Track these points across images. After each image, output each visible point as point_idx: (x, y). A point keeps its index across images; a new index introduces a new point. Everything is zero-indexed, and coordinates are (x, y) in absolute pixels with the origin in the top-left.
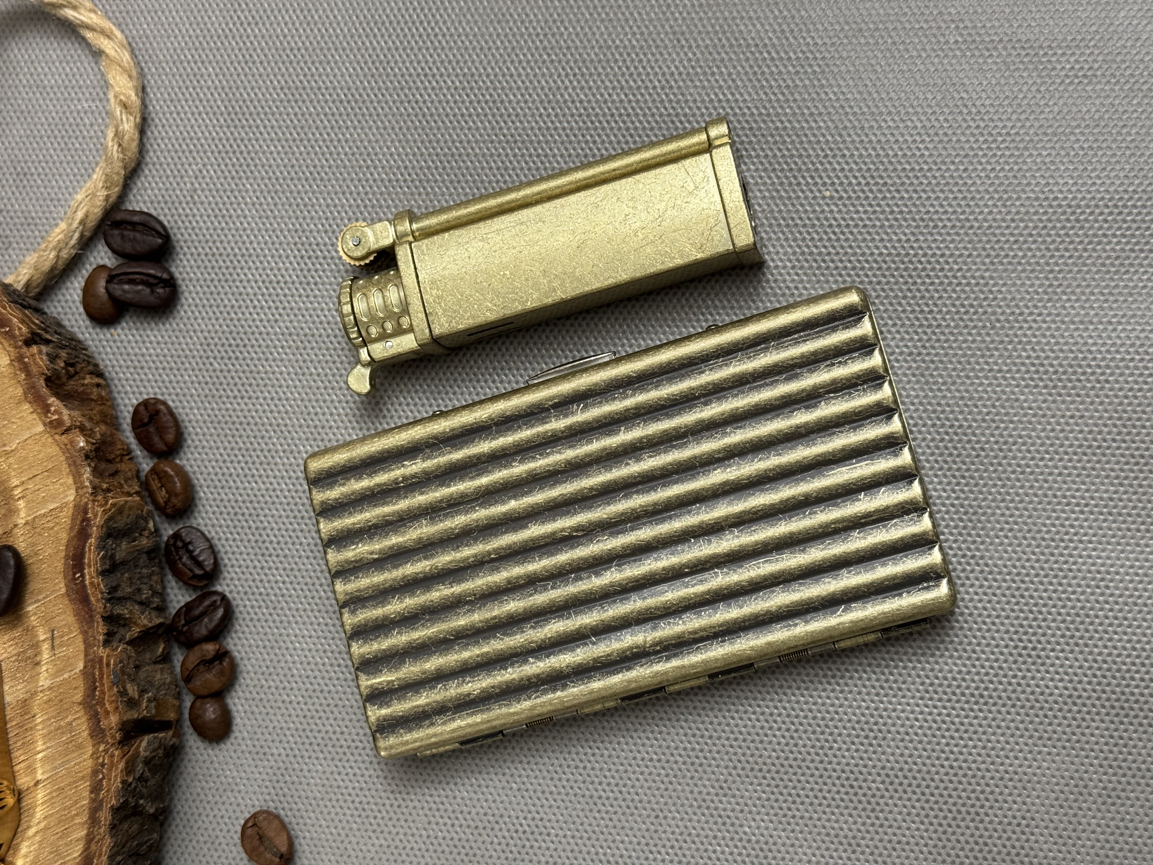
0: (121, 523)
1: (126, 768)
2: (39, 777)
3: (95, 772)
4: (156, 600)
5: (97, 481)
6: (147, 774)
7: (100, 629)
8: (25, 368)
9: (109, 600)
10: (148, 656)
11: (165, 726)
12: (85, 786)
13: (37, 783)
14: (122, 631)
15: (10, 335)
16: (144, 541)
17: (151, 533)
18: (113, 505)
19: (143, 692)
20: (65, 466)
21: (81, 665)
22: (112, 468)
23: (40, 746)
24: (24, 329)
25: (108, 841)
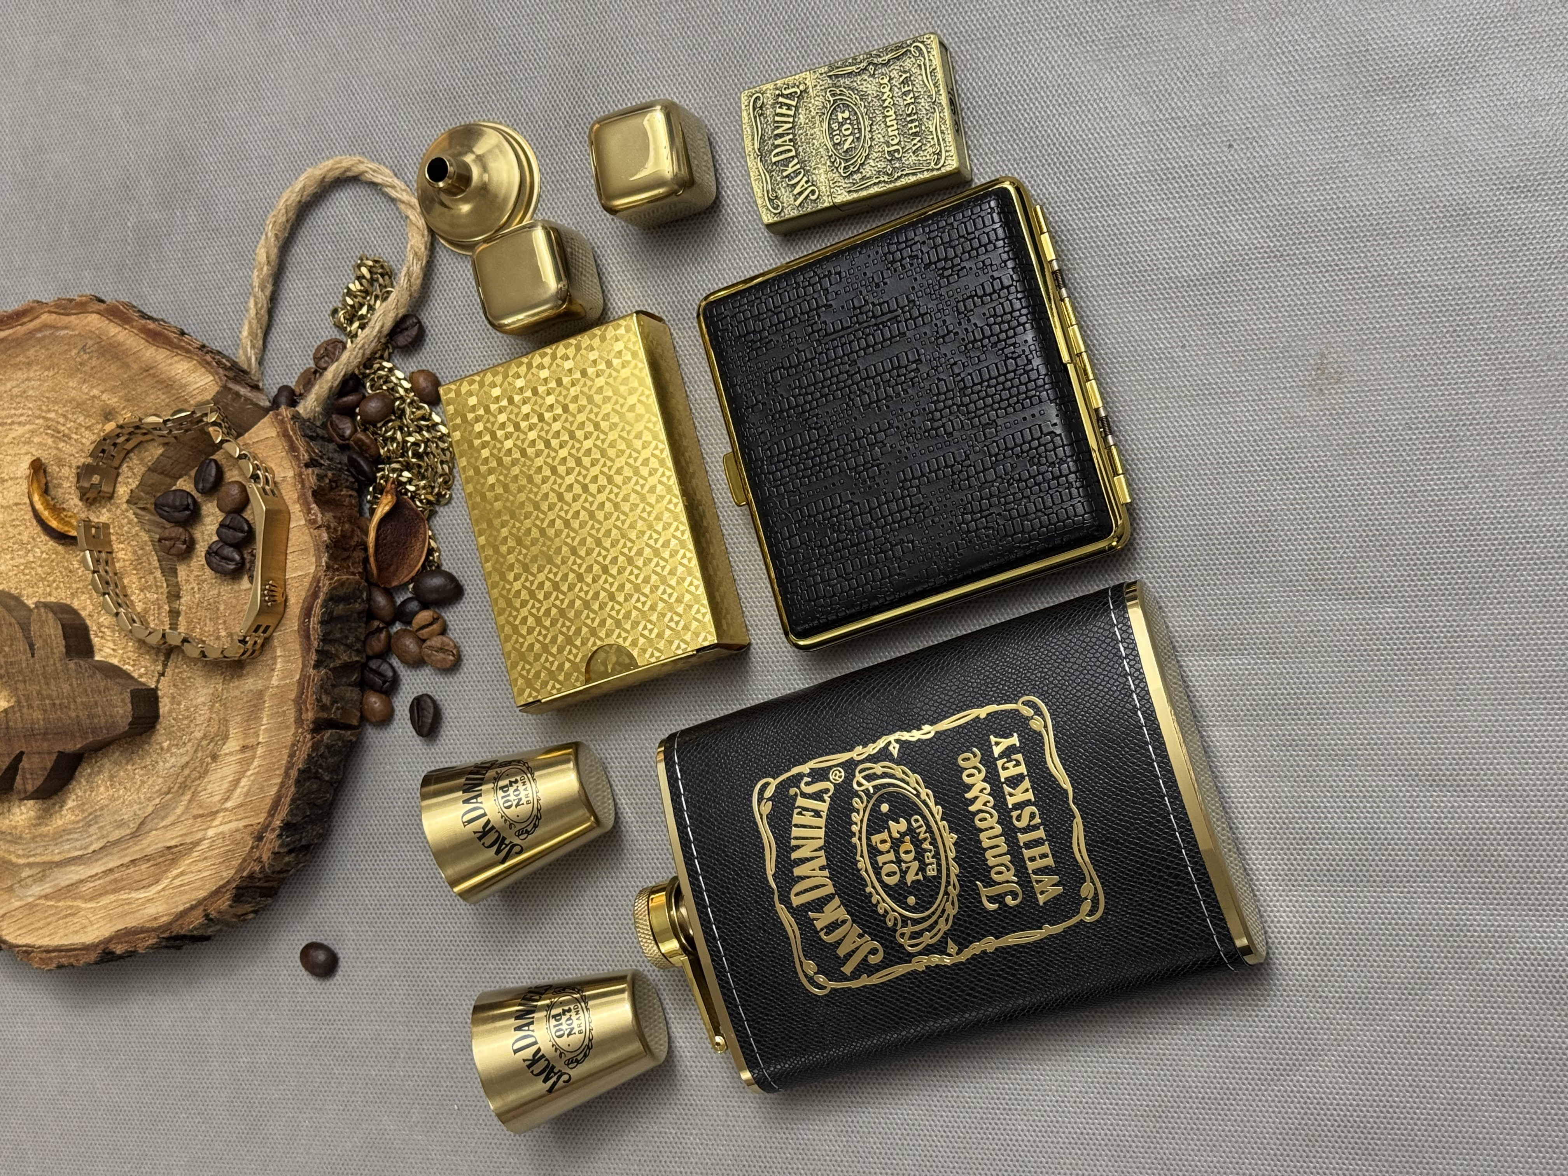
0: (342, 592)
1: (312, 747)
2: (261, 740)
3: (293, 745)
4: (358, 646)
5: (331, 563)
6: (326, 753)
7: (314, 657)
8: (302, 482)
9: (322, 640)
10: (344, 680)
11: (348, 727)
12: (286, 752)
13: (259, 743)
14: (328, 661)
15: (297, 458)
16: (357, 606)
17: (363, 601)
18: (338, 581)
19: (334, 702)
20: (312, 550)
21: (298, 677)
22: (346, 554)
23: (265, 721)
24: (306, 457)
25: (293, 789)
